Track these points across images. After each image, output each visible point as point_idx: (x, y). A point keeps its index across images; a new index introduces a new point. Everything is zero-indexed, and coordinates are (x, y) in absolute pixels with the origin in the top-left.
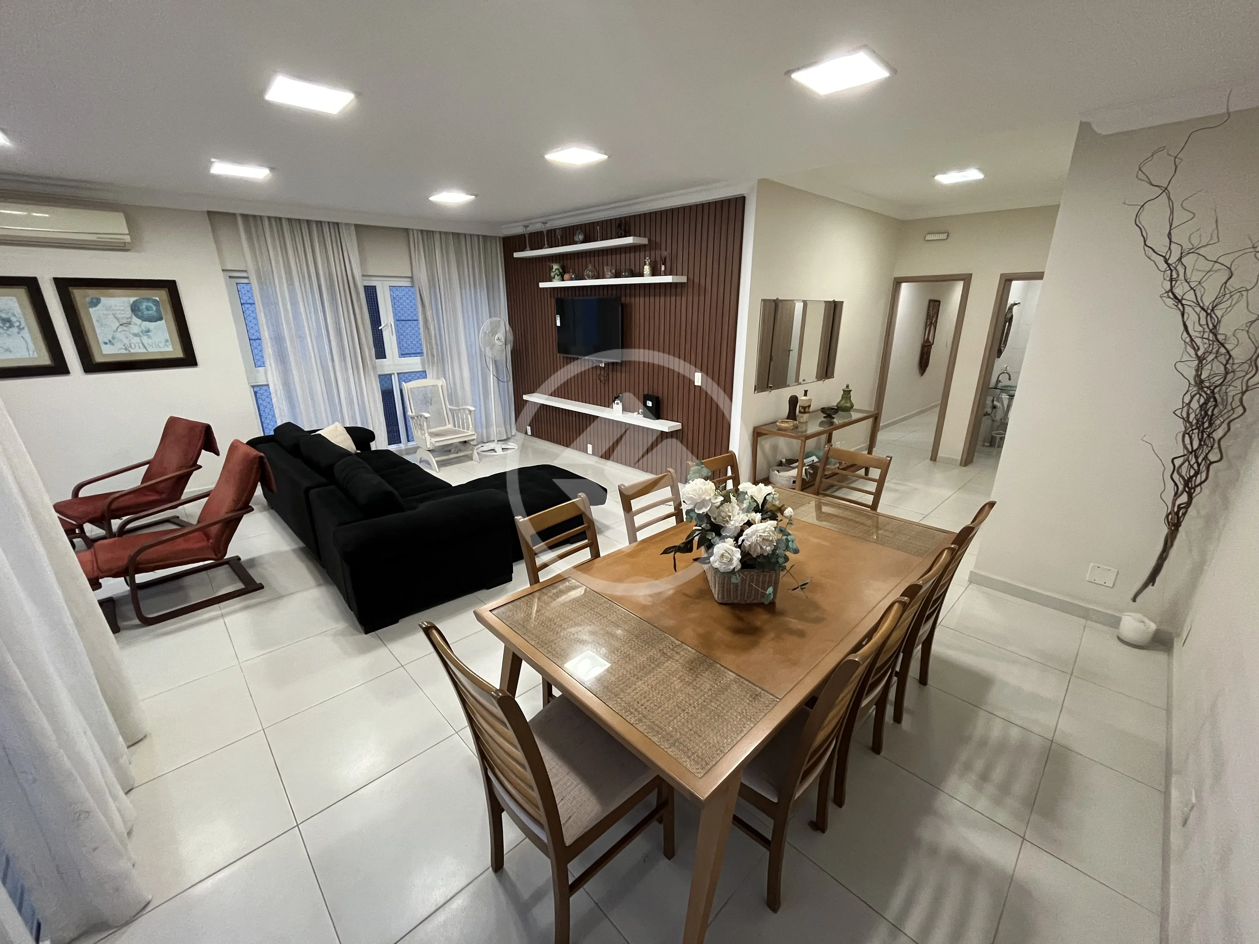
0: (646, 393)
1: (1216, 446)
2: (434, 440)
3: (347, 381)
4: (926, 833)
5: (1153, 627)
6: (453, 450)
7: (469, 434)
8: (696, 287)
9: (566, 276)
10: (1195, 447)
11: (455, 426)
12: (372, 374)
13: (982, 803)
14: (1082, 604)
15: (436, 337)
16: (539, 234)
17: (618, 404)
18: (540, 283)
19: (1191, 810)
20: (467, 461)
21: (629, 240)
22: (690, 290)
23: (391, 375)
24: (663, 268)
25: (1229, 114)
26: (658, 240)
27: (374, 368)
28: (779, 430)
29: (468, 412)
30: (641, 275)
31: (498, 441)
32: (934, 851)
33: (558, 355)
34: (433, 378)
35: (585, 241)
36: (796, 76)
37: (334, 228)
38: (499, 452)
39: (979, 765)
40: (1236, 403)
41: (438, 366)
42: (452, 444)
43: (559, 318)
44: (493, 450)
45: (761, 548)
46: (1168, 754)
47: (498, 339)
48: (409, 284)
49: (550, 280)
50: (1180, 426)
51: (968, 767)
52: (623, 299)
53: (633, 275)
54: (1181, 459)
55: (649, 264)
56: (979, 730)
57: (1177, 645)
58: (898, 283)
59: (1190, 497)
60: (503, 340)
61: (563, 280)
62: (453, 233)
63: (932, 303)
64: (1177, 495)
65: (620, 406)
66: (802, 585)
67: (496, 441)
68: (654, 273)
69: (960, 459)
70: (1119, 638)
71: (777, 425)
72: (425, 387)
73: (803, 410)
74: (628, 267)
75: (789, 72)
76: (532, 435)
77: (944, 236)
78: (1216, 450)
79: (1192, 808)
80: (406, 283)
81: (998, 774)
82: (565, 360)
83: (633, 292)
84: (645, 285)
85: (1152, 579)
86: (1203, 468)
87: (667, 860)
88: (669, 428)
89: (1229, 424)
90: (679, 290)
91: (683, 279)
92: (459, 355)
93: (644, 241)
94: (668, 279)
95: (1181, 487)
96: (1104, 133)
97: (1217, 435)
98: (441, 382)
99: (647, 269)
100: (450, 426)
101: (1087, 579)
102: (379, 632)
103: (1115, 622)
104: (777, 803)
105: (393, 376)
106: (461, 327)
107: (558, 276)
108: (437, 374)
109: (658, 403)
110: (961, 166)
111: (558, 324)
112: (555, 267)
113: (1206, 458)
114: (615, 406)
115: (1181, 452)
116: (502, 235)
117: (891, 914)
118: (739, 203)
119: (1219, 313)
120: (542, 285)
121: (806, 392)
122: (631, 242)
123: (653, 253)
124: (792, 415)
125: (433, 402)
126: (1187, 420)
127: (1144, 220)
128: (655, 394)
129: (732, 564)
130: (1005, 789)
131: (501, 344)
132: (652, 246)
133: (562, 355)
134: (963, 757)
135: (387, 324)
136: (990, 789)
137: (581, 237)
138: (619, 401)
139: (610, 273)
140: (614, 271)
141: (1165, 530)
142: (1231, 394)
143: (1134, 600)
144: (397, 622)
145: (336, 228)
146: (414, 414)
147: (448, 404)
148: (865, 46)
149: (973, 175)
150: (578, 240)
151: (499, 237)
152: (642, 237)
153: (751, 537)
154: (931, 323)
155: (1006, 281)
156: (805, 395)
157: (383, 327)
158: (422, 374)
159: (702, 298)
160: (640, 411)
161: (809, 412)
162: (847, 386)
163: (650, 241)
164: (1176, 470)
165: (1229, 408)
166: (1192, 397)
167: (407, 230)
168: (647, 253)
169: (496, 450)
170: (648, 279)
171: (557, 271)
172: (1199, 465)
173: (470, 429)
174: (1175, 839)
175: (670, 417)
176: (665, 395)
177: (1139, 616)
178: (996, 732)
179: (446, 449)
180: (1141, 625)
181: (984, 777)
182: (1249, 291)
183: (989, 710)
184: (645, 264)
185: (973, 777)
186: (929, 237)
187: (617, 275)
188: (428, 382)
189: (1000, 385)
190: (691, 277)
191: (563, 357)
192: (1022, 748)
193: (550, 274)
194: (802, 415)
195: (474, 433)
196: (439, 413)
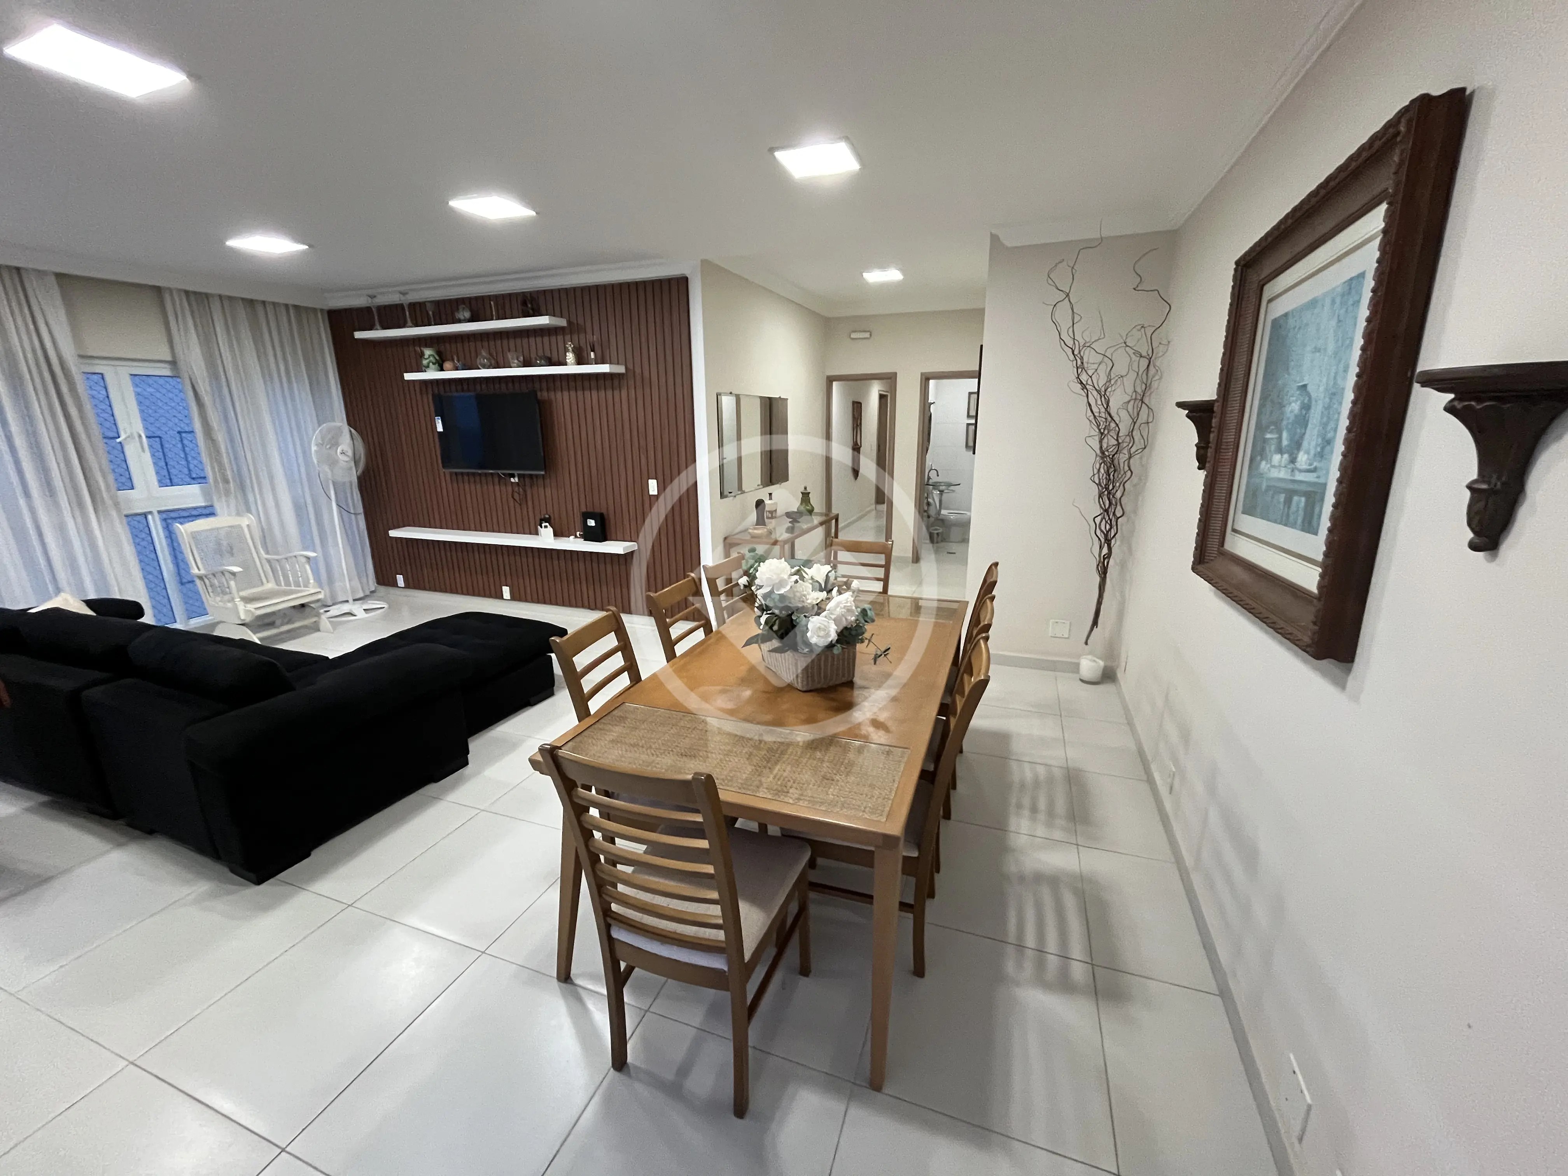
0: (584, 509)
1: (1119, 504)
2: (251, 607)
3: (61, 529)
4: (1012, 868)
5: (1102, 663)
6: (278, 622)
7: (310, 592)
8: (638, 378)
9: (447, 365)
10: (1107, 507)
11: (278, 583)
12: (114, 513)
13: (1041, 831)
14: (1050, 658)
15: (228, 453)
16: (399, 307)
17: (546, 527)
18: (405, 375)
19: (1173, 779)
20: (312, 633)
21: (543, 320)
22: (631, 382)
23: (145, 515)
24: (592, 355)
25: (1102, 238)
26: (581, 322)
27: (117, 504)
28: (753, 537)
29: (304, 560)
30: (565, 364)
31: (355, 600)
32: (1022, 878)
33: (442, 470)
34: (229, 515)
35: (472, 320)
36: (779, 155)
37: (12, 279)
38: (361, 614)
39: (1026, 801)
40: (1126, 468)
41: (236, 497)
42: (273, 613)
43: (440, 421)
44: (350, 614)
45: (846, 619)
46: (1141, 753)
47: (343, 453)
48: (167, 372)
49: (419, 369)
50: (1095, 490)
51: (1019, 806)
52: (539, 394)
53: (551, 363)
54: (1099, 518)
55: (573, 351)
56: (1016, 778)
57: (1120, 675)
58: (830, 380)
59: (1110, 548)
60: (350, 453)
61: (442, 370)
62: (243, 299)
63: (855, 405)
64: (1101, 548)
65: (550, 530)
66: (885, 652)
67: (351, 600)
68: (580, 362)
69: (911, 555)
70: (1082, 680)
71: (749, 533)
72: (218, 529)
73: (770, 516)
74: (540, 353)
75: (772, 150)
76: (408, 586)
77: (867, 335)
78: (1119, 507)
79: (1174, 775)
80: (166, 371)
81: (1042, 804)
82: (454, 477)
83: (551, 385)
84: (567, 376)
85: (1095, 623)
86: (1114, 523)
87: (805, 978)
88: (624, 549)
89: (1124, 485)
90: (616, 382)
91: (620, 369)
92: (271, 478)
93: (562, 322)
94: (604, 368)
95: (1103, 540)
96: (1009, 245)
97: (1118, 495)
98: (246, 521)
99: (570, 357)
100: (270, 586)
101: (1050, 635)
102: (282, 875)
103: (1076, 668)
104: (917, 858)
105: (150, 517)
106: (271, 437)
107: (434, 364)
108: (238, 510)
109: (601, 519)
110: (883, 266)
111: (440, 428)
112: (428, 352)
113: (1114, 514)
114: (542, 531)
115: (1099, 511)
116: (326, 308)
117: (1012, 937)
118: (682, 283)
119: (1108, 394)
120: (408, 376)
121: (770, 494)
122: (547, 322)
123: (575, 337)
124: (760, 521)
125: (235, 551)
126: (1099, 484)
127: (1058, 317)
128: (597, 510)
129: (830, 636)
130: (1051, 813)
131: (346, 459)
132: (572, 329)
133: (447, 471)
134: (1014, 801)
135: (132, 434)
136: (1042, 816)
137: (467, 314)
138: (547, 524)
139: (516, 361)
140: (521, 358)
141: (1098, 579)
142: (1122, 461)
143: (1086, 643)
144: (308, 855)
145: (17, 279)
146: (203, 572)
147: (262, 552)
148: (847, 139)
149: (893, 275)
150: (462, 318)
151: (322, 310)
152: (558, 317)
153: (835, 610)
154: (857, 425)
155: (926, 379)
156: (771, 499)
157: (125, 439)
158: (208, 512)
159: (647, 391)
160: (578, 533)
161: (775, 517)
162: (805, 488)
163: (569, 322)
164: (1097, 526)
165: (1122, 472)
166: (1101, 464)
167: (158, 291)
168: (568, 337)
169: (355, 612)
170: (572, 368)
171: (431, 358)
172: (1111, 521)
173: (311, 586)
174: (1168, 806)
175: (620, 535)
176: (611, 508)
177: (1090, 657)
178: (1029, 775)
179: (267, 621)
180: (1093, 664)
181: (1034, 810)
182: (1125, 379)
183: (1016, 758)
184: (568, 351)
185: (1026, 812)
186: (853, 336)
187: (527, 364)
188: (224, 520)
189: (931, 481)
190: (631, 366)
191: (451, 474)
192: (1051, 780)
193: (421, 363)
194: (770, 520)
195: (319, 590)
196: (247, 567)
